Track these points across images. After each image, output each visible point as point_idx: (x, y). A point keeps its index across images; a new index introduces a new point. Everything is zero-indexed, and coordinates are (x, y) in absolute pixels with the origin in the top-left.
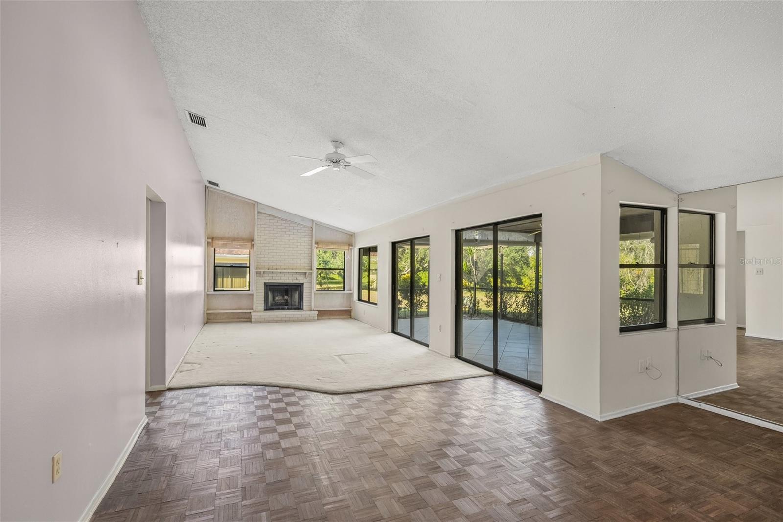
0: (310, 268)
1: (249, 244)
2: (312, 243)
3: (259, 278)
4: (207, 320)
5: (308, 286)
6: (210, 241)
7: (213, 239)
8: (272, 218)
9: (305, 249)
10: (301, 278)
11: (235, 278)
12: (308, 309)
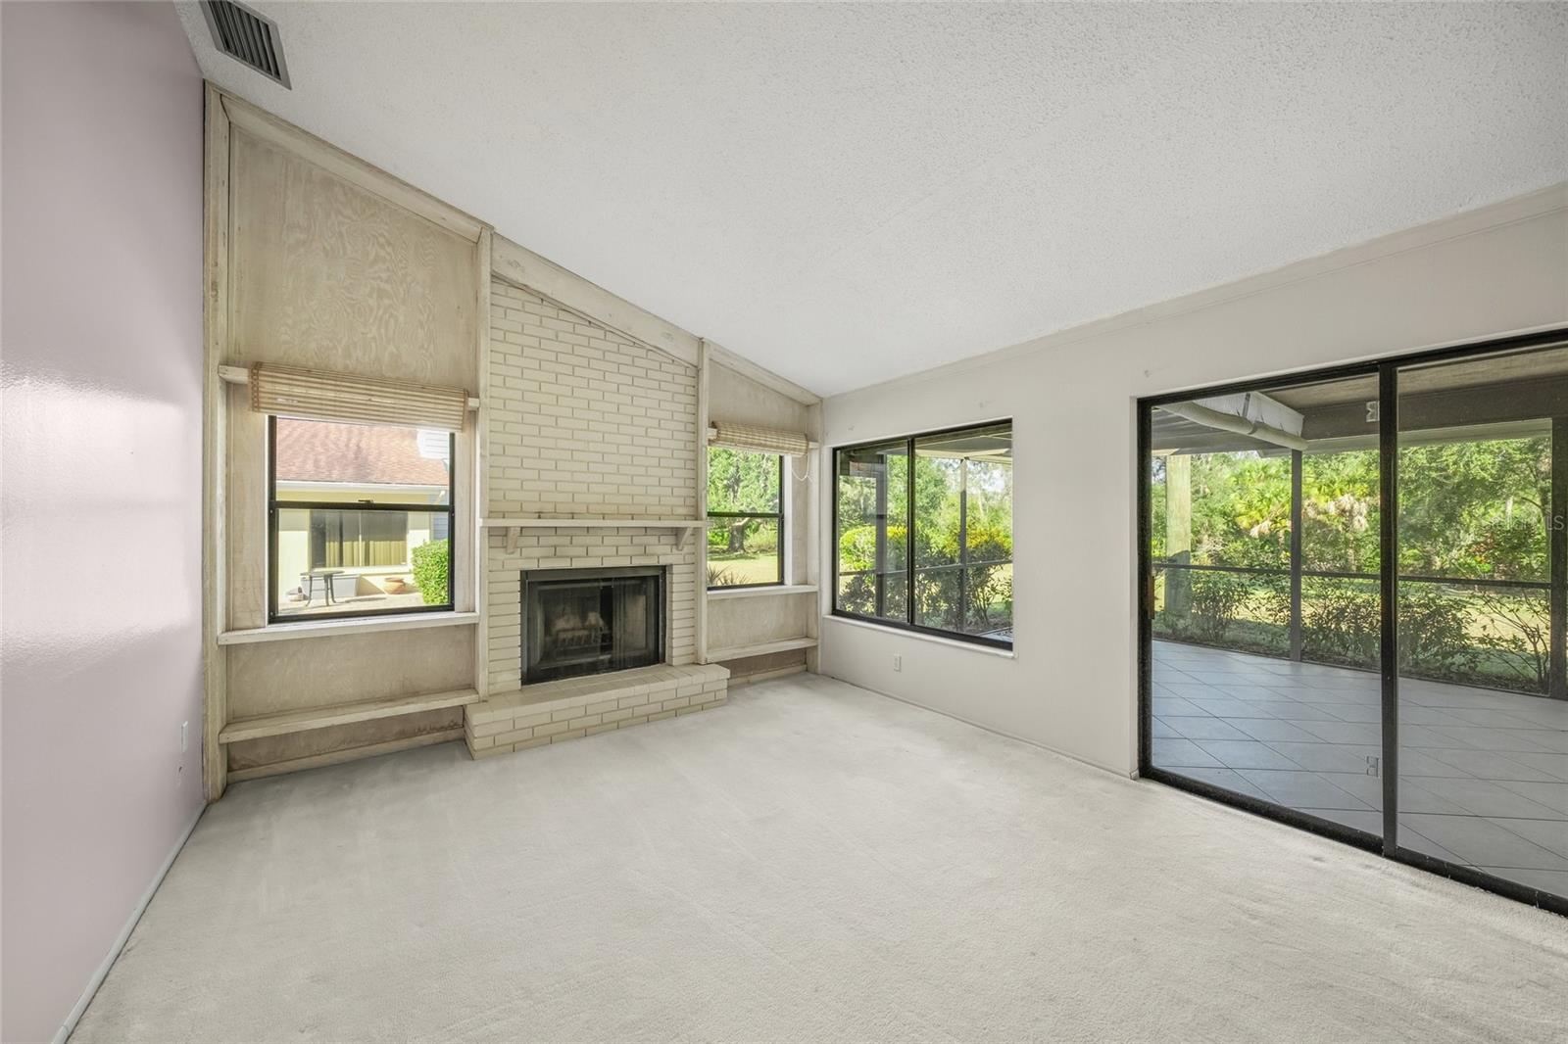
0: (691, 511)
1: (456, 406)
2: (695, 423)
3: (501, 555)
4: (230, 769)
5: (686, 578)
6: (241, 375)
7: (256, 367)
8: (552, 312)
9: (673, 445)
10: (660, 549)
11: (375, 540)
12: (685, 660)
